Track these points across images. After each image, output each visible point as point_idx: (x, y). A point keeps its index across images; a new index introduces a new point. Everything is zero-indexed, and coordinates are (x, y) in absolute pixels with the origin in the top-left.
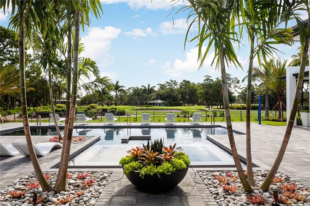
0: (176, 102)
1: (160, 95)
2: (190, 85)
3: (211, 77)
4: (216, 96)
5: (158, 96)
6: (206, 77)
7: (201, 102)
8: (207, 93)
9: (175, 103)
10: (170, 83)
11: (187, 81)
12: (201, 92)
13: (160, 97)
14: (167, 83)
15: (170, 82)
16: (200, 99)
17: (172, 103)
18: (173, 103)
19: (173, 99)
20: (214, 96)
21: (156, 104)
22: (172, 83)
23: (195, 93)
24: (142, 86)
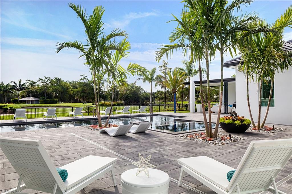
0: (51, 99)
1: (32, 92)
2: (62, 83)
3: (87, 77)
4: (92, 94)
5: (29, 93)
6: (83, 76)
7: (78, 99)
8: (83, 91)
9: (50, 101)
10: (44, 80)
11: (58, 79)
12: (78, 90)
13: (32, 94)
14: (41, 79)
15: (44, 78)
16: (77, 96)
17: (47, 101)
18: (49, 101)
19: (47, 96)
20: (90, 94)
21: (28, 102)
22: (46, 80)
23: (68, 90)
24: (11, 82)
